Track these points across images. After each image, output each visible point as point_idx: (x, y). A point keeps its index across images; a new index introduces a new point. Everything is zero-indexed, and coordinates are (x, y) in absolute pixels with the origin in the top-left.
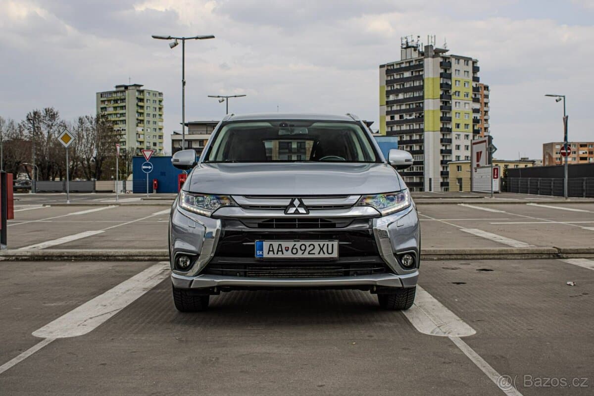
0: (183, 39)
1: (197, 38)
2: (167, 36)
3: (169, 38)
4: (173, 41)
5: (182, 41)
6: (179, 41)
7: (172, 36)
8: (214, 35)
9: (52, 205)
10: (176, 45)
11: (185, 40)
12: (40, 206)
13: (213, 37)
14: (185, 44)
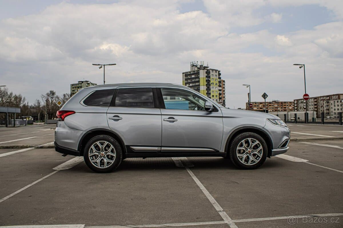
0: (104, 65)
3: (99, 65)
6: (102, 66)
8: (116, 64)
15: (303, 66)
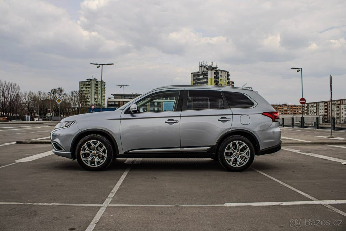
0: (102, 65)
1: (107, 64)
2: (96, 63)
4: (98, 65)
5: (101, 65)
7: (98, 63)
9: (52, 126)
10: (99, 66)
11: (103, 65)
12: (47, 126)
13: (113, 64)
14: (103, 67)
15: (301, 70)
